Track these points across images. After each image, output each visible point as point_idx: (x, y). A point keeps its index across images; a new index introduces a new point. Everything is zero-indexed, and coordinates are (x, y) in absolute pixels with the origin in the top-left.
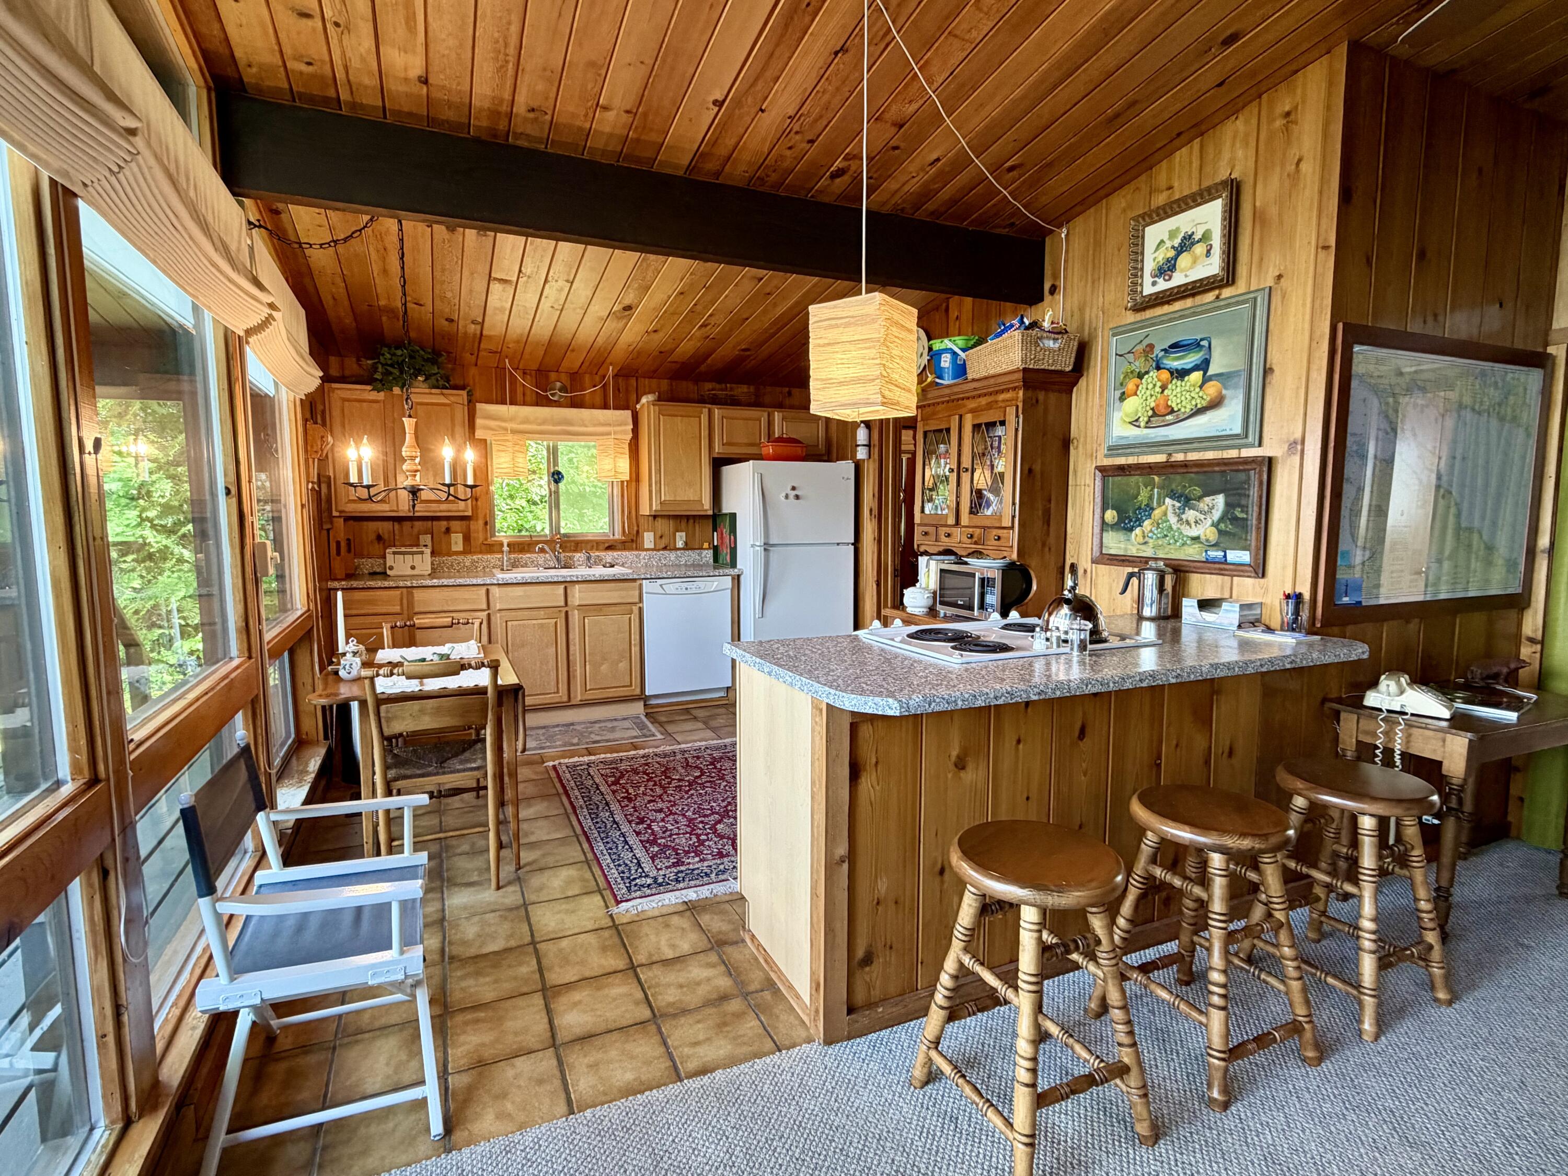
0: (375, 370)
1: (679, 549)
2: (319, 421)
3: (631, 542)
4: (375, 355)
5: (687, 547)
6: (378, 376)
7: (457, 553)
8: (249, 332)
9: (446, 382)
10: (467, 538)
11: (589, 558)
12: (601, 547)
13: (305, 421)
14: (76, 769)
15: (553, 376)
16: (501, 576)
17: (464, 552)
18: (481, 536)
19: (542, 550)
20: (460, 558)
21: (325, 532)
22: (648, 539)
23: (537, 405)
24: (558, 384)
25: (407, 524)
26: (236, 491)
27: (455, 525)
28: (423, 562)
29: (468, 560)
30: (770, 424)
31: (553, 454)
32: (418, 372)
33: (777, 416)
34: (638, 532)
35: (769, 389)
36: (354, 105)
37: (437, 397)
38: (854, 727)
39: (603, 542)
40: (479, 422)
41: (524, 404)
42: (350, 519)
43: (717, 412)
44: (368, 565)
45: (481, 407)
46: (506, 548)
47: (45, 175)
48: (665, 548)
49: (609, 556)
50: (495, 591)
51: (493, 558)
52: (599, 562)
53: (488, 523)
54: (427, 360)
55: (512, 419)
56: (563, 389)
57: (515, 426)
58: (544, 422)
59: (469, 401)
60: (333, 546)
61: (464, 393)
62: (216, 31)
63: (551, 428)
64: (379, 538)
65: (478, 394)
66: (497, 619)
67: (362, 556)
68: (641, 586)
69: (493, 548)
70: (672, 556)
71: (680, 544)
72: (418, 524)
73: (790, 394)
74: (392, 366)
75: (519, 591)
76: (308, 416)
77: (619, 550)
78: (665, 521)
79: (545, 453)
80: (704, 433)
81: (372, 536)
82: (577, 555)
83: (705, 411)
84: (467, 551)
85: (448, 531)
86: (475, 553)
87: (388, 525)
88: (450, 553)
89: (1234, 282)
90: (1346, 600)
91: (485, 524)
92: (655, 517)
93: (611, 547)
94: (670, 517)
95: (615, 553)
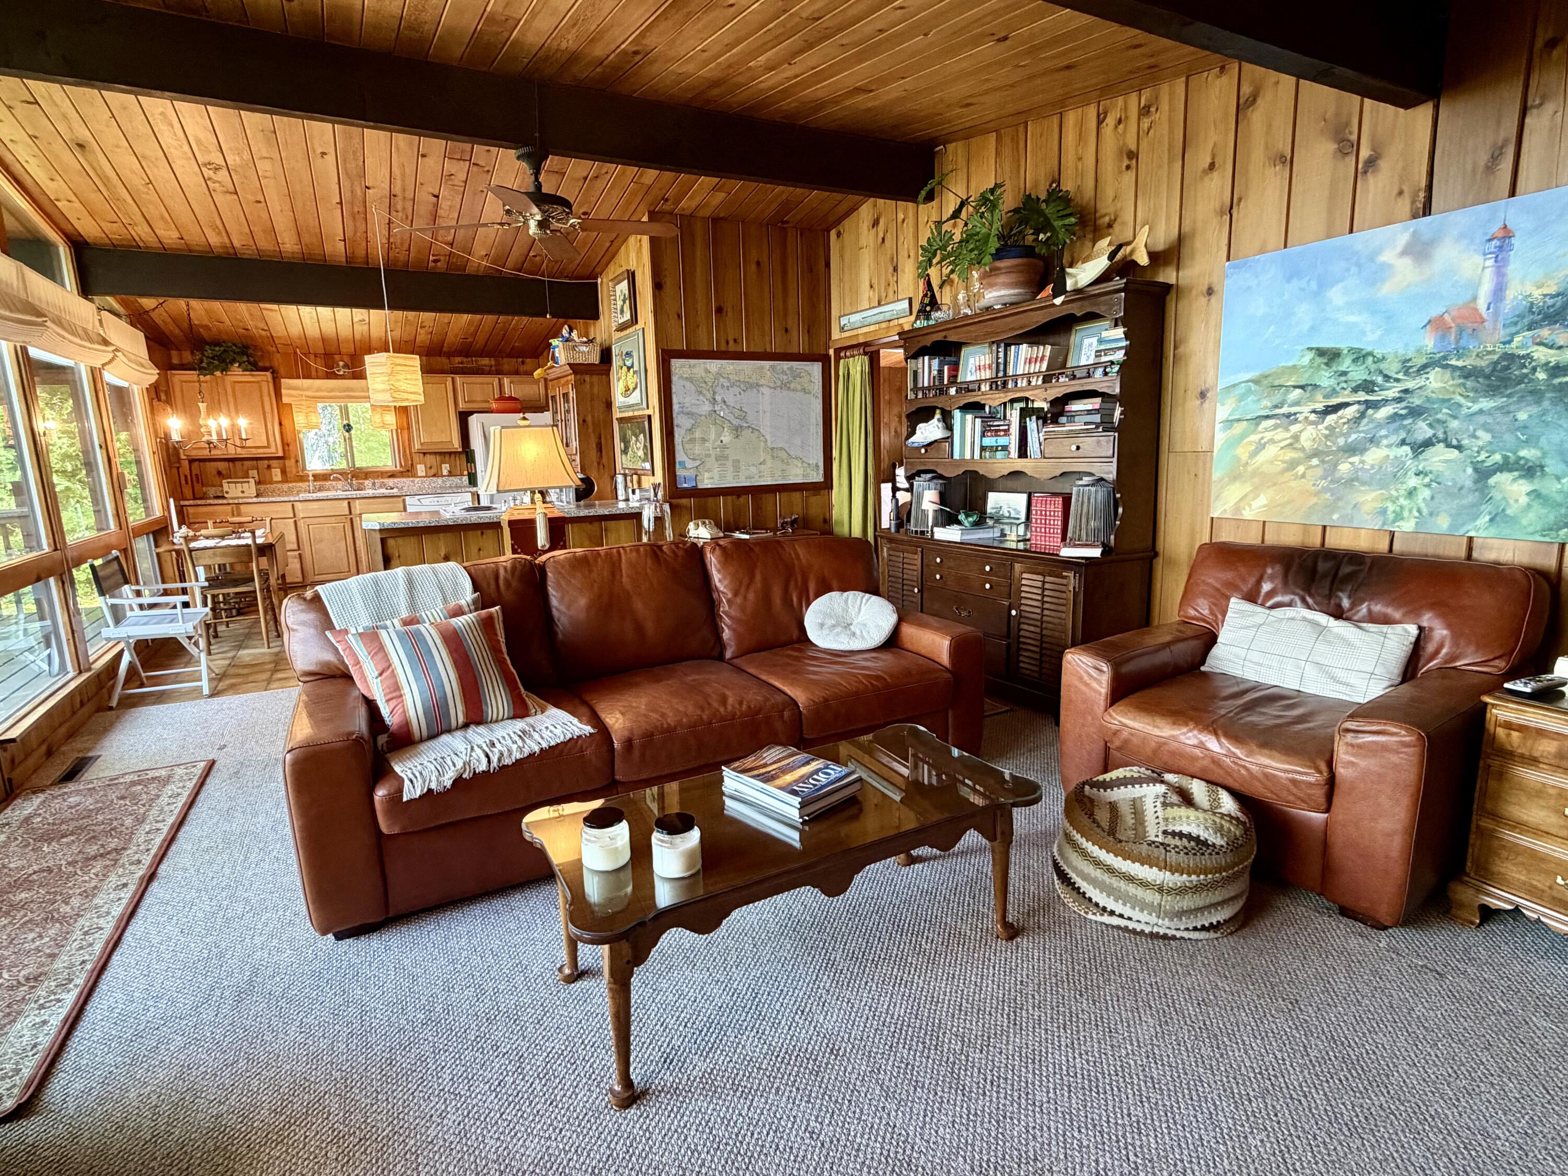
0: (201, 361)
1: (445, 476)
2: (163, 397)
3: (408, 471)
4: (202, 350)
5: (451, 474)
6: (204, 365)
7: (278, 482)
8: (104, 365)
9: (255, 366)
10: (284, 472)
11: (374, 484)
12: (384, 476)
13: (151, 401)
14: (49, 545)
15: (337, 357)
16: (303, 496)
17: (283, 482)
18: (294, 470)
19: (336, 479)
20: (279, 486)
21: (175, 471)
22: (421, 469)
23: (328, 378)
24: (341, 363)
25: (238, 464)
26: (105, 446)
27: (274, 463)
28: (250, 488)
29: (285, 486)
30: (501, 386)
31: (345, 412)
32: (233, 362)
33: (506, 381)
34: (412, 465)
35: (506, 360)
36: (147, 247)
37: (248, 377)
38: (383, 541)
39: (387, 472)
40: (284, 391)
41: (318, 378)
42: (191, 461)
43: (458, 379)
44: (212, 491)
45: (285, 382)
46: (311, 478)
47: (18, 345)
48: (434, 476)
49: (391, 482)
50: (298, 506)
51: (303, 485)
52: (383, 486)
53: (299, 461)
54: (238, 353)
55: (308, 389)
56: (346, 366)
57: (310, 393)
58: (332, 390)
59: (274, 379)
60: (183, 478)
61: (268, 374)
62: (70, 227)
63: (338, 394)
64: (219, 473)
65: (282, 371)
66: (301, 524)
67: (208, 485)
68: (404, 501)
69: (303, 478)
70: (440, 480)
71: (445, 472)
72: (246, 463)
73: (523, 363)
74: (213, 358)
75: (315, 505)
76: (154, 396)
77: (398, 477)
78: (432, 457)
79: (338, 412)
80: (451, 395)
81: (214, 472)
82: (367, 482)
83: (450, 379)
84: (285, 481)
85: (269, 467)
86: (291, 482)
87: (225, 464)
88: (272, 482)
89: (637, 322)
90: (685, 485)
91: (297, 461)
92: (424, 454)
93: (392, 475)
94: (435, 453)
95: (396, 480)
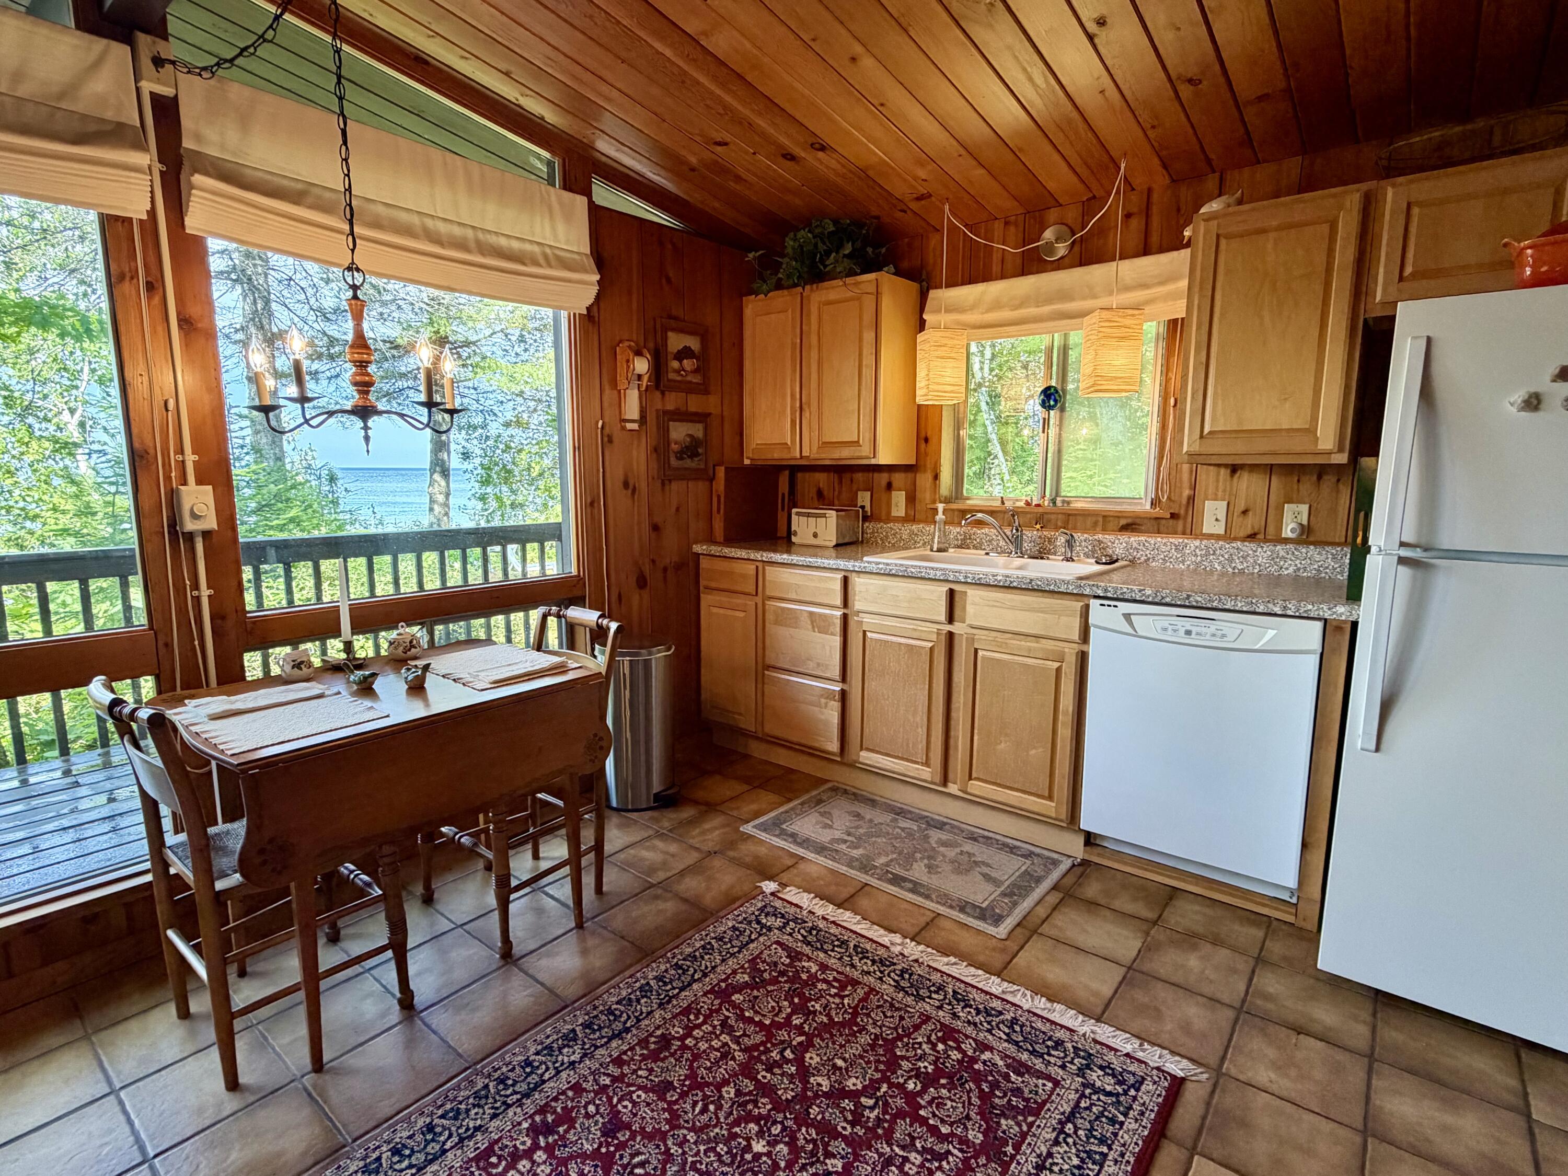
1: (1286, 541)
3: (1176, 517)
5: (1302, 536)
7: (897, 520)
10: (911, 499)
12: (1112, 524)
15: (1048, 215)
17: (905, 519)
18: (929, 497)
22: (1214, 514)
23: (1022, 273)
24: (1053, 230)
27: (898, 479)
29: (906, 530)
34: (1191, 499)
37: (843, 290)
39: (1118, 516)
41: (1002, 276)
45: (934, 296)
48: (1252, 537)
55: (973, 308)
57: (977, 316)
58: (1024, 302)
63: (1032, 311)
71: (1288, 531)
77: (1147, 532)
78: (1256, 478)
80: (1344, 258)
82: (1062, 539)
84: (910, 519)
85: (889, 486)
86: (920, 521)
88: (889, 519)
91: (936, 477)
92: (1234, 469)
93: (1131, 525)
94: (1270, 469)
95: (1134, 539)
